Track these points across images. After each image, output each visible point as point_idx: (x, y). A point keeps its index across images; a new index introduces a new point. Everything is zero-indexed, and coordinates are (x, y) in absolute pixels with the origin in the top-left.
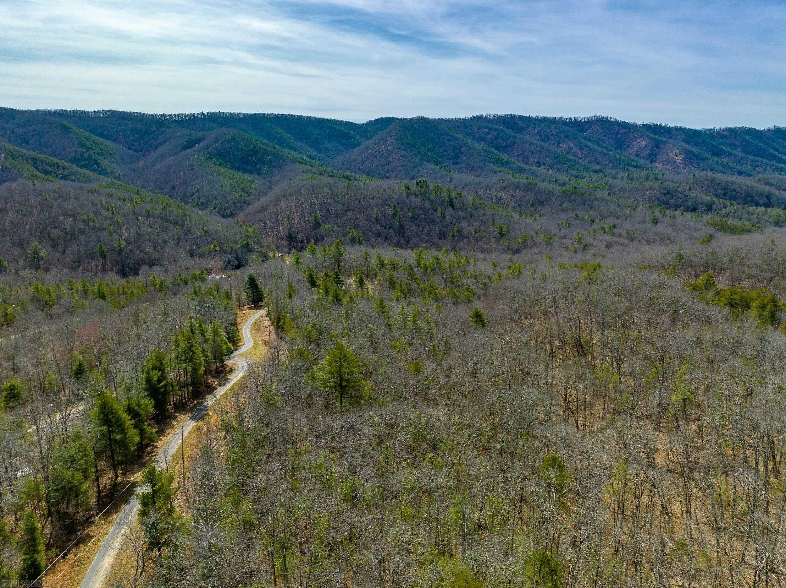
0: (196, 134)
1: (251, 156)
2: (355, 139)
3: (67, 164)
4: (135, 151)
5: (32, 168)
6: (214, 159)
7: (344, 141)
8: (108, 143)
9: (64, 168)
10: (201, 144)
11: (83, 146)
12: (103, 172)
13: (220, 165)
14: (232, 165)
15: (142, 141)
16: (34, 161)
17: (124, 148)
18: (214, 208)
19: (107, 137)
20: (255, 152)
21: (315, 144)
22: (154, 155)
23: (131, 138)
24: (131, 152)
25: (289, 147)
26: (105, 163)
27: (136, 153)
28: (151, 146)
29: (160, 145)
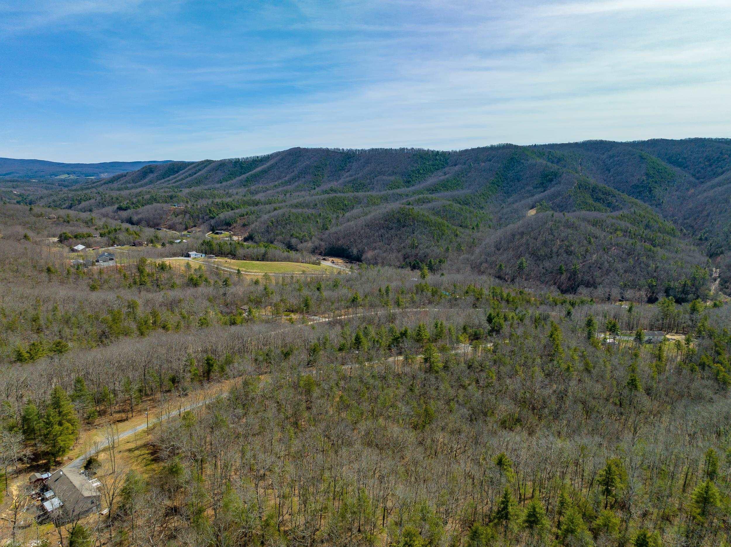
3: (617, 192)
4: (698, 179)
5: (587, 195)
9: (614, 196)
11: (647, 174)
12: (649, 199)
15: (709, 169)
16: (594, 190)
17: (688, 175)
18: (711, 245)
19: (680, 165)
22: (709, 184)
23: (702, 165)
24: (693, 179)
26: (658, 192)
27: (697, 181)
28: (714, 174)
29: (722, 173)
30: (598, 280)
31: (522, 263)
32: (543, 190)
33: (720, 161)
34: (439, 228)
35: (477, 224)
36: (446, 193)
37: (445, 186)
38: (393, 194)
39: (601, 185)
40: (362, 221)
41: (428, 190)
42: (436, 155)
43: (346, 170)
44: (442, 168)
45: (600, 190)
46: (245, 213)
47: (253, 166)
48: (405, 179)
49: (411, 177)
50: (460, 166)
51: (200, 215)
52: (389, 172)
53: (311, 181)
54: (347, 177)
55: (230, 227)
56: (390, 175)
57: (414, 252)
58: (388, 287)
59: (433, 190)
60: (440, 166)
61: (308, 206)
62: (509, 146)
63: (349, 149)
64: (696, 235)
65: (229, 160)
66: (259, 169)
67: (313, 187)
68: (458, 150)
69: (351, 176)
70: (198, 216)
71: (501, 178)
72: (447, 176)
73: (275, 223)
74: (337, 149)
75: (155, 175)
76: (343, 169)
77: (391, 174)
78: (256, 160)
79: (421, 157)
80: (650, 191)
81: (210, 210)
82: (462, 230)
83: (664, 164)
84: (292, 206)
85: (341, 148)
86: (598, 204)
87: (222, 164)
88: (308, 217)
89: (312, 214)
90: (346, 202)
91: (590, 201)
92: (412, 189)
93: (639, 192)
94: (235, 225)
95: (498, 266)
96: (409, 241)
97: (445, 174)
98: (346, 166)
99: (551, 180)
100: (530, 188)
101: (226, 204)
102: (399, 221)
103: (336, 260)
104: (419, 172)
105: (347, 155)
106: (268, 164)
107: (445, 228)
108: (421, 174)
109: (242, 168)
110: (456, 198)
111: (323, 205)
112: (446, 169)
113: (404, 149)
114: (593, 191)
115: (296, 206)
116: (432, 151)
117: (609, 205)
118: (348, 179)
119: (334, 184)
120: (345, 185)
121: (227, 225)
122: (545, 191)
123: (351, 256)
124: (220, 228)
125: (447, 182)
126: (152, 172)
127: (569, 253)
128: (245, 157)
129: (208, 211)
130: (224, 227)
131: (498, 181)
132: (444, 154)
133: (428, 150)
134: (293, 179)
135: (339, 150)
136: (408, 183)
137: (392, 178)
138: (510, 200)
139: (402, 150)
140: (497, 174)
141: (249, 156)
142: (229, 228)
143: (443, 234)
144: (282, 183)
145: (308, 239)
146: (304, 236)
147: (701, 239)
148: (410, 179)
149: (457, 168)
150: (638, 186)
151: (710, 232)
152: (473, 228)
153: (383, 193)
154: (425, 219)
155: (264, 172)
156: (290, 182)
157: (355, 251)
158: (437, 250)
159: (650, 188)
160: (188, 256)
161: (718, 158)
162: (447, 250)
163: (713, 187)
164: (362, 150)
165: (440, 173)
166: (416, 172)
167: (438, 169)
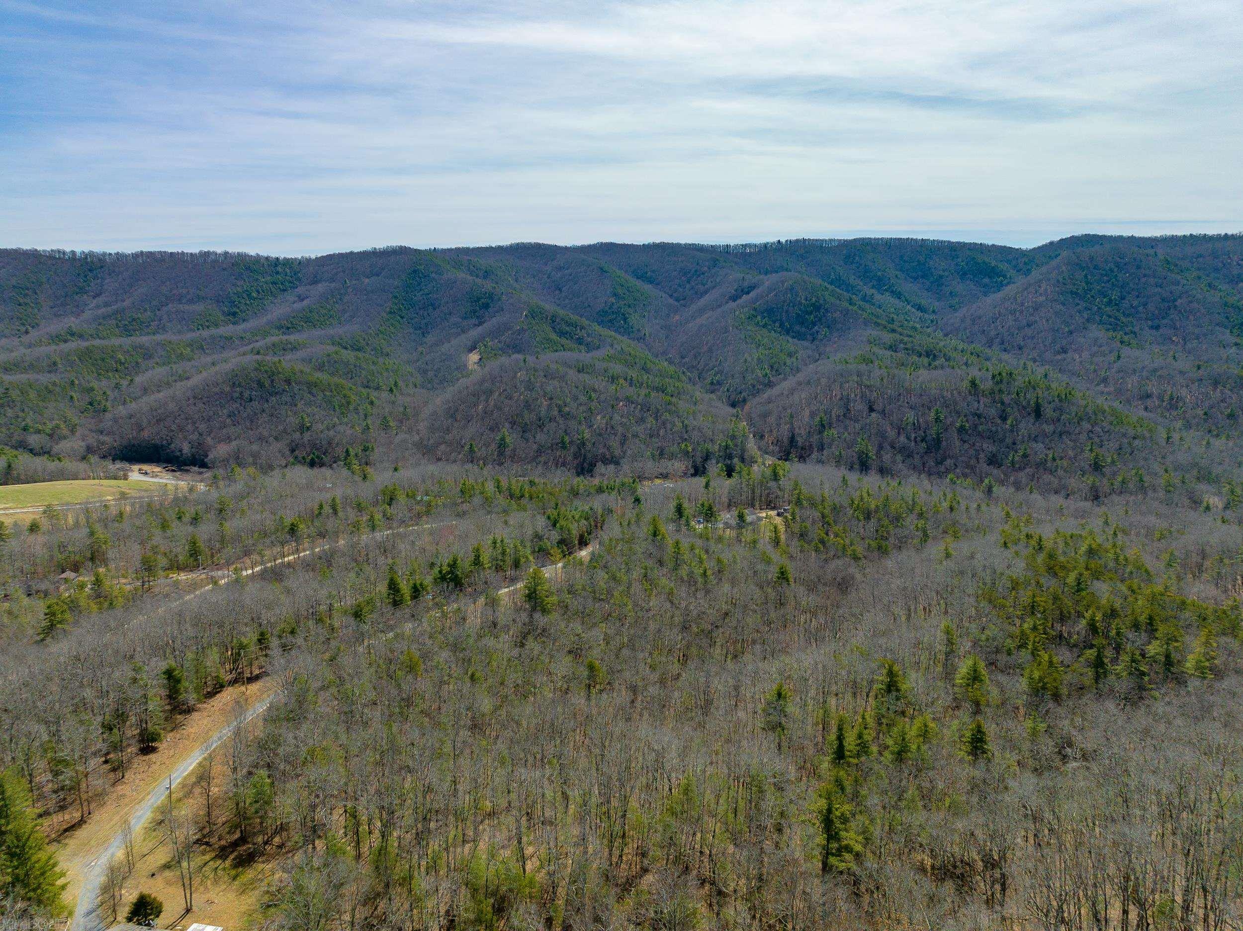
0: (751, 278)
1: (811, 313)
2: (1005, 276)
3: (585, 322)
4: (677, 300)
5: (548, 329)
6: (759, 318)
7: (986, 280)
8: (647, 287)
9: (582, 328)
10: (751, 295)
11: (615, 295)
12: (627, 330)
13: (764, 326)
14: (782, 325)
15: (688, 286)
16: (553, 320)
17: (664, 295)
18: (728, 390)
19: (651, 282)
20: (817, 308)
21: (937, 285)
22: (694, 307)
23: (677, 281)
24: (671, 301)
25: (892, 292)
26: (634, 319)
27: (676, 303)
28: (696, 293)
29: (706, 292)
30: (617, 452)
31: (503, 439)
32: (477, 323)
33: (699, 276)
34: (338, 393)
35: (396, 382)
36: (315, 332)
37: (308, 320)
38: (212, 338)
39: (561, 312)
40: (180, 389)
41: (279, 328)
42: (276, 265)
43: (92, 294)
44: (291, 287)
45: (562, 319)
48: (225, 309)
49: (237, 307)
50: (327, 284)
52: (189, 296)
54: (98, 307)
56: (192, 302)
57: (306, 437)
58: (334, 500)
59: (288, 328)
60: (288, 284)
61: (35, 368)
62: (403, 251)
63: (86, 251)
64: (705, 379)
67: (23, 329)
68: (313, 257)
69: (107, 304)
71: (403, 304)
72: (306, 302)
74: (59, 251)
76: (82, 291)
77: (195, 299)
79: (248, 268)
80: (625, 320)
82: (377, 394)
83: (633, 282)
85: (68, 249)
86: (564, 341)
88: (47, 389)
89: (54, 384)
90: (119, 356)
91: (554, 336)
92: (243, 326)
93: (611, 321)
95: (467, 448)
96: (293, 420)
97: (301, 299)
98: (89, 285)
99: (486, 306)
100: (454, 319)
102: (261, 385)
103: (146, 467)
104: (249, 295)
107: (348, 393)
108: (254, 299)
110: (338, 340)
111: (71, 364)
112: (301, 290)
113: (209, 253)
114: (553, 322)
116: (267, 258)
117: (580, 341)
118: (100, 312)
119: (71, 322)
120: (100, 324)
122: (480, 324)
123: (177, 457)
125: (310, 312)
127: (566, 416)
131: (400, 309)
132: (288, 262)
133: (258, 255)
135: (64, 253)
136: (233, 316)
137: (199, 307)
138: (430, 339)
139: (205, 255)
140: (396, 297)
143: (348, 403)
145: (68, 433)
147: (712, 383)
148: (235, 309)
149: (321, 287)
150: (607, 312)
151: (720, 372)
152: (391, 390)
153: (190, 335)
154: (308, 378)
157: (185, 448)
159: (623, 314)
161: (696, 271)
162: (367, 429)
163: (702, 311)
164: (118, 253)
165: (290, 297)
166: (245, 296)
167: (284, 290)
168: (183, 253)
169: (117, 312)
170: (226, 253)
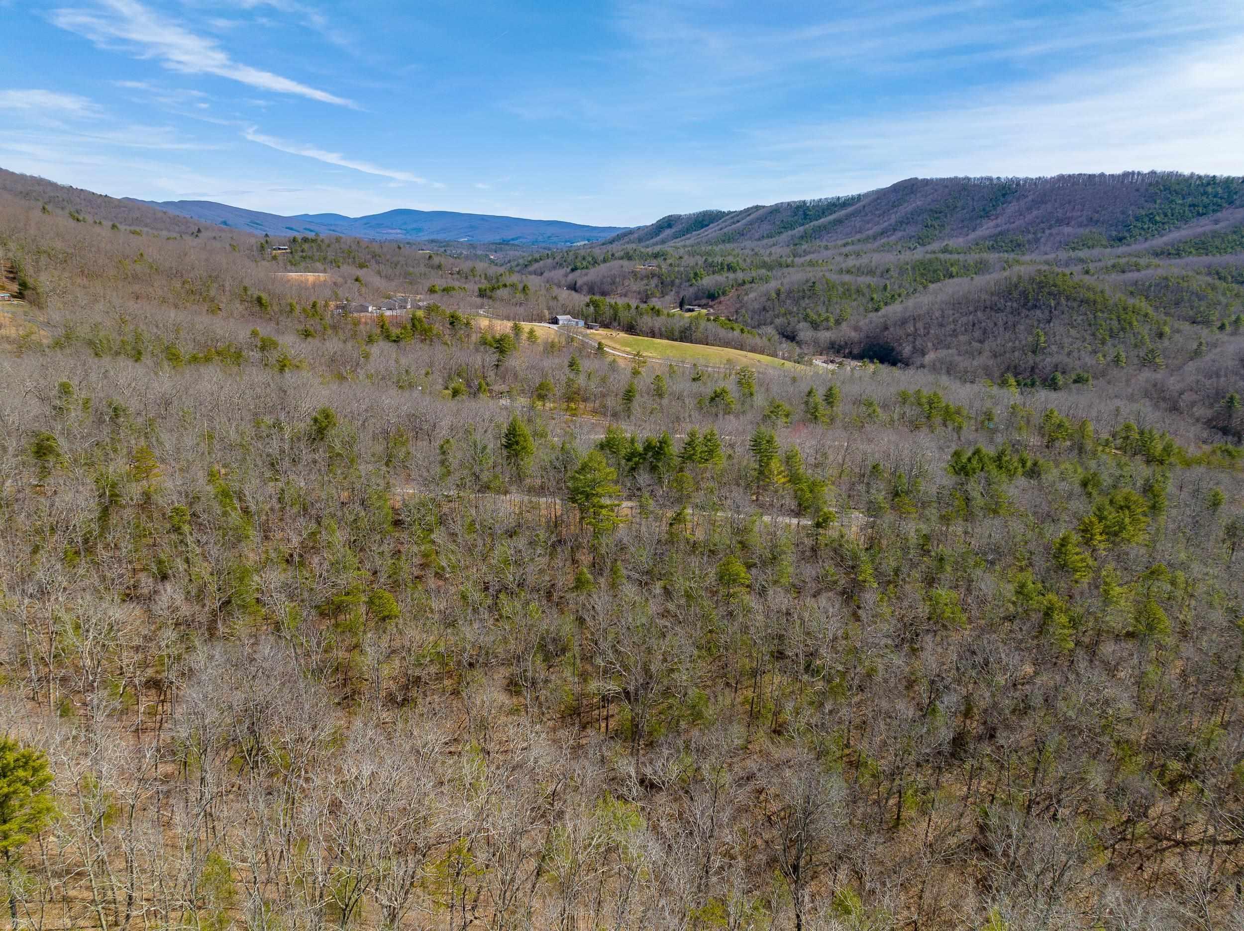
34: (1118, 317)
36: (1196, 259)
37: (1202, 246)
38: (1070, 259)
41: (1155, 252)
42: (1208, 185)
43: (992, 217)
44: (1214, 211)
46: (750, 279)
47: (826, 213)
48: (1114, 233)
49: (1129, 231)
51: (677, 281)
52: (1080, 220)
53: (914, 236)
54: (988, 228)
55: (712, 300)
56: (1080, 225)
57: (1031, 359)
58: (830, 389)
59: (1169, 254)
60: (1211, 208)
61: (871, 272)
63: (1010, 177)
65: (789, 204)
66: (831, 218)
69: (997, 226)
70: (672, 283)
72: (1219, 226)
73: (783, 296)
75: (673, 230)
76: (987, 215)
77: (1085, 222)
78: (834, 205)
79: (1169, 189)
81: (696, 274)
82: (1186, 327)
84: (841, 271)
85: (995, 176)
87: (776, 210)
88: (858, 291)
90: (954, 270)
92: (1122, 249)
94: (722, 298)
95: (1224, 400)
96: (1029, 337)
97: (1216, 222)
98: (995, 209)
101: (728, 265)
104: (1152, 220)
105: (1004, 188)
106: (850, 209)
108: (1156, 222)
109: (805, 215)
110: (1221, 268)
111: (902, 271)
112: (1222, 214)
113: (1133, 173)
115: (848, 272)
116: (1200, 177)
118: (987, 232)
119: (955, 241)
120: (977, 244)
121: (711, 297)
124: (694, 303)
125: (1213, 237)
126: (670, 226)
128: (817, 198)
129: (692, 275)
130: (704, 302)
132: (1228, 182)
133: (1192, 174)
134: (883, 233)
135: (991, 179)
136: (1118, 240)
137: (1085, 231)
139: (1126, 175)
141: (823, 197)
142: (710, 303)
143: (1123, 329)
144: (859, 241)
146: (827, 319)
148: (1126, 234)
152: (1222, 327)
153: (1052, 256)
154: (1091, 295)
155: (839, 222)
156: (875, 238)
157: (907, 350)
158: (1089, 360)
160: (555, 321)
162: (1117, 360)
164: (1039, 178)
165: (1203, 220)
166: (1146, 219)
167: (1200, 215)
168: (1102, 175)
169: (1001, 233)
170: (1153, 173)
